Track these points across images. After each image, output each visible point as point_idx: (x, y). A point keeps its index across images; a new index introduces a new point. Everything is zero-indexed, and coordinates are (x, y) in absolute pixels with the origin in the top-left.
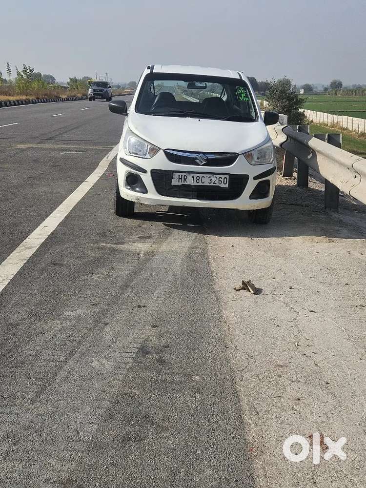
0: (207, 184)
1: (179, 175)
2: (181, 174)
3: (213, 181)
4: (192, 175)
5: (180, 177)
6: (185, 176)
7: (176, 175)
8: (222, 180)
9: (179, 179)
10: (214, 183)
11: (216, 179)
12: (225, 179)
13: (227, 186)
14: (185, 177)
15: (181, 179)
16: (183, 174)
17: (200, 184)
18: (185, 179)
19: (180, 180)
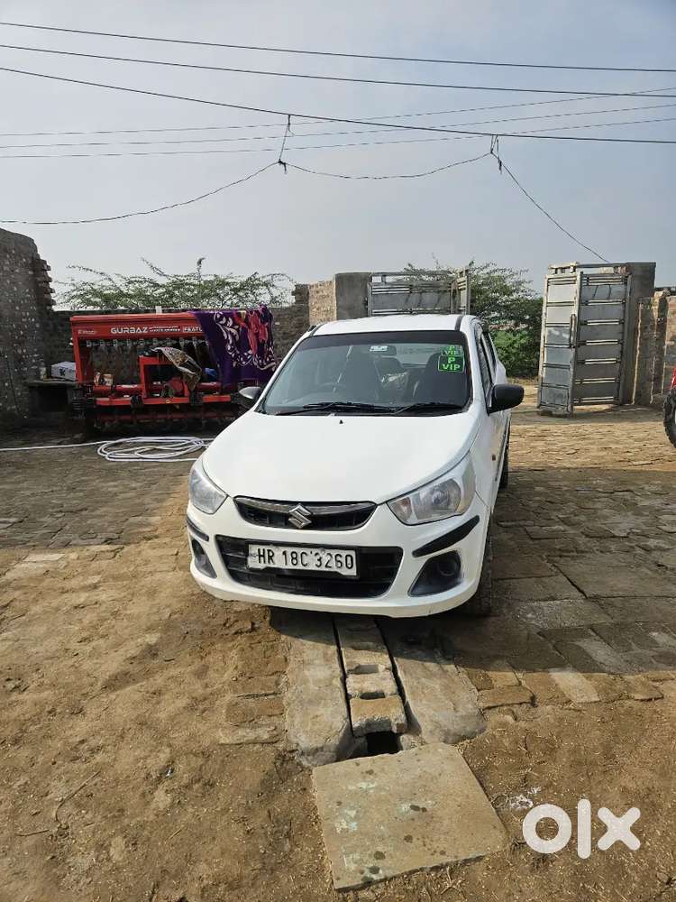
0: (312, 567)
1: (259, 550)
2: (262, 548)
3: (324, 563)
4: (283, 549)
5: (262, 554)
6: (269, 551)
7: (254, 549)
8: (343, 560)
9: (260, 556)
10: (326, 566)
11: (329, 557)
12: (349, 558)
13: (353, 572)
14: (271, 554)
15: (263, 556)
16: (267, 548)
17: (300, 567)
18: (270, 558)
19: (262, 558)
